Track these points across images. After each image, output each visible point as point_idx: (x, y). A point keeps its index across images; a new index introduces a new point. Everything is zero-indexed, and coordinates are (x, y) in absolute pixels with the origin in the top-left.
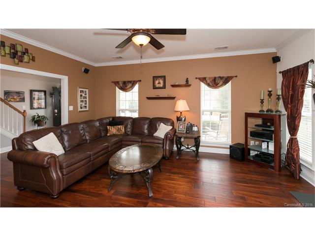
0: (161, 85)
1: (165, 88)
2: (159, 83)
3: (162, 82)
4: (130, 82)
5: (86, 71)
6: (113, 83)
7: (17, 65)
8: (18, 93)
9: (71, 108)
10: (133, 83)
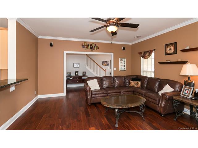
0: (172, 52)
1: (176, 53)
2: (170, 50)
3: (172, 48)
4: (148, 52)
5: (124, 49)
6: (139, 54)
7: (92, 51)
8: (106, 62)
9: (115, 69)
10: (150, 52)
